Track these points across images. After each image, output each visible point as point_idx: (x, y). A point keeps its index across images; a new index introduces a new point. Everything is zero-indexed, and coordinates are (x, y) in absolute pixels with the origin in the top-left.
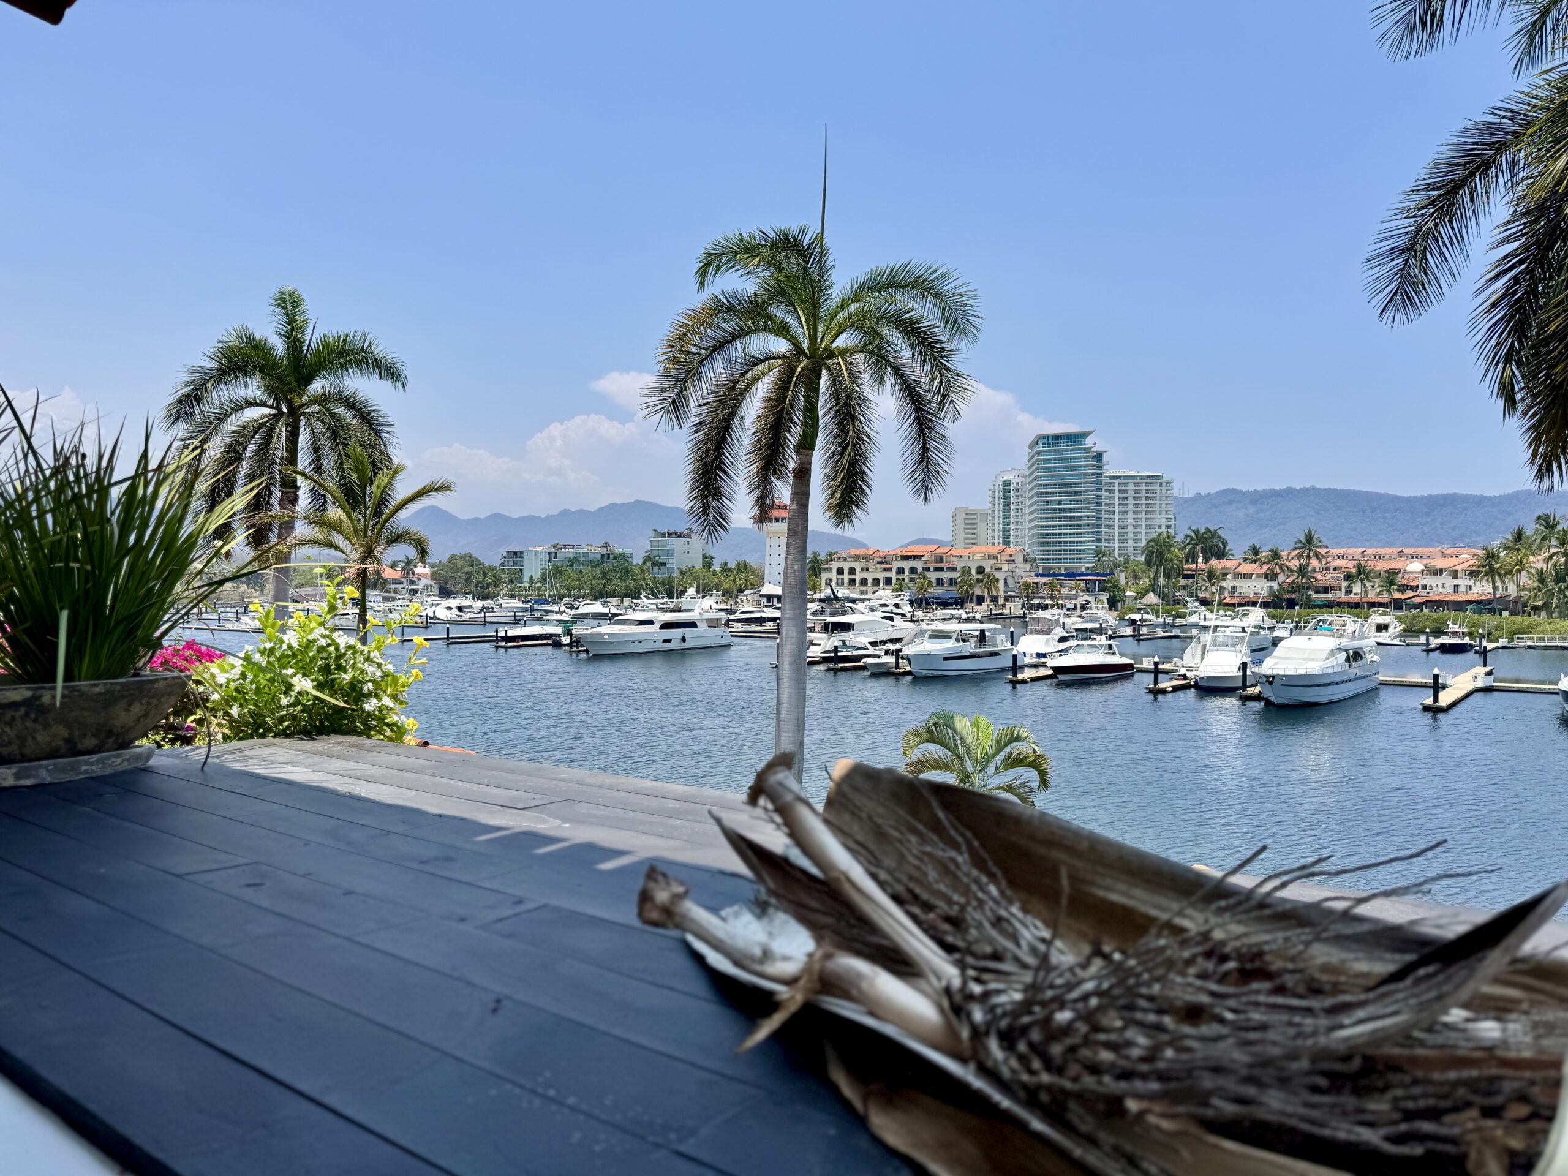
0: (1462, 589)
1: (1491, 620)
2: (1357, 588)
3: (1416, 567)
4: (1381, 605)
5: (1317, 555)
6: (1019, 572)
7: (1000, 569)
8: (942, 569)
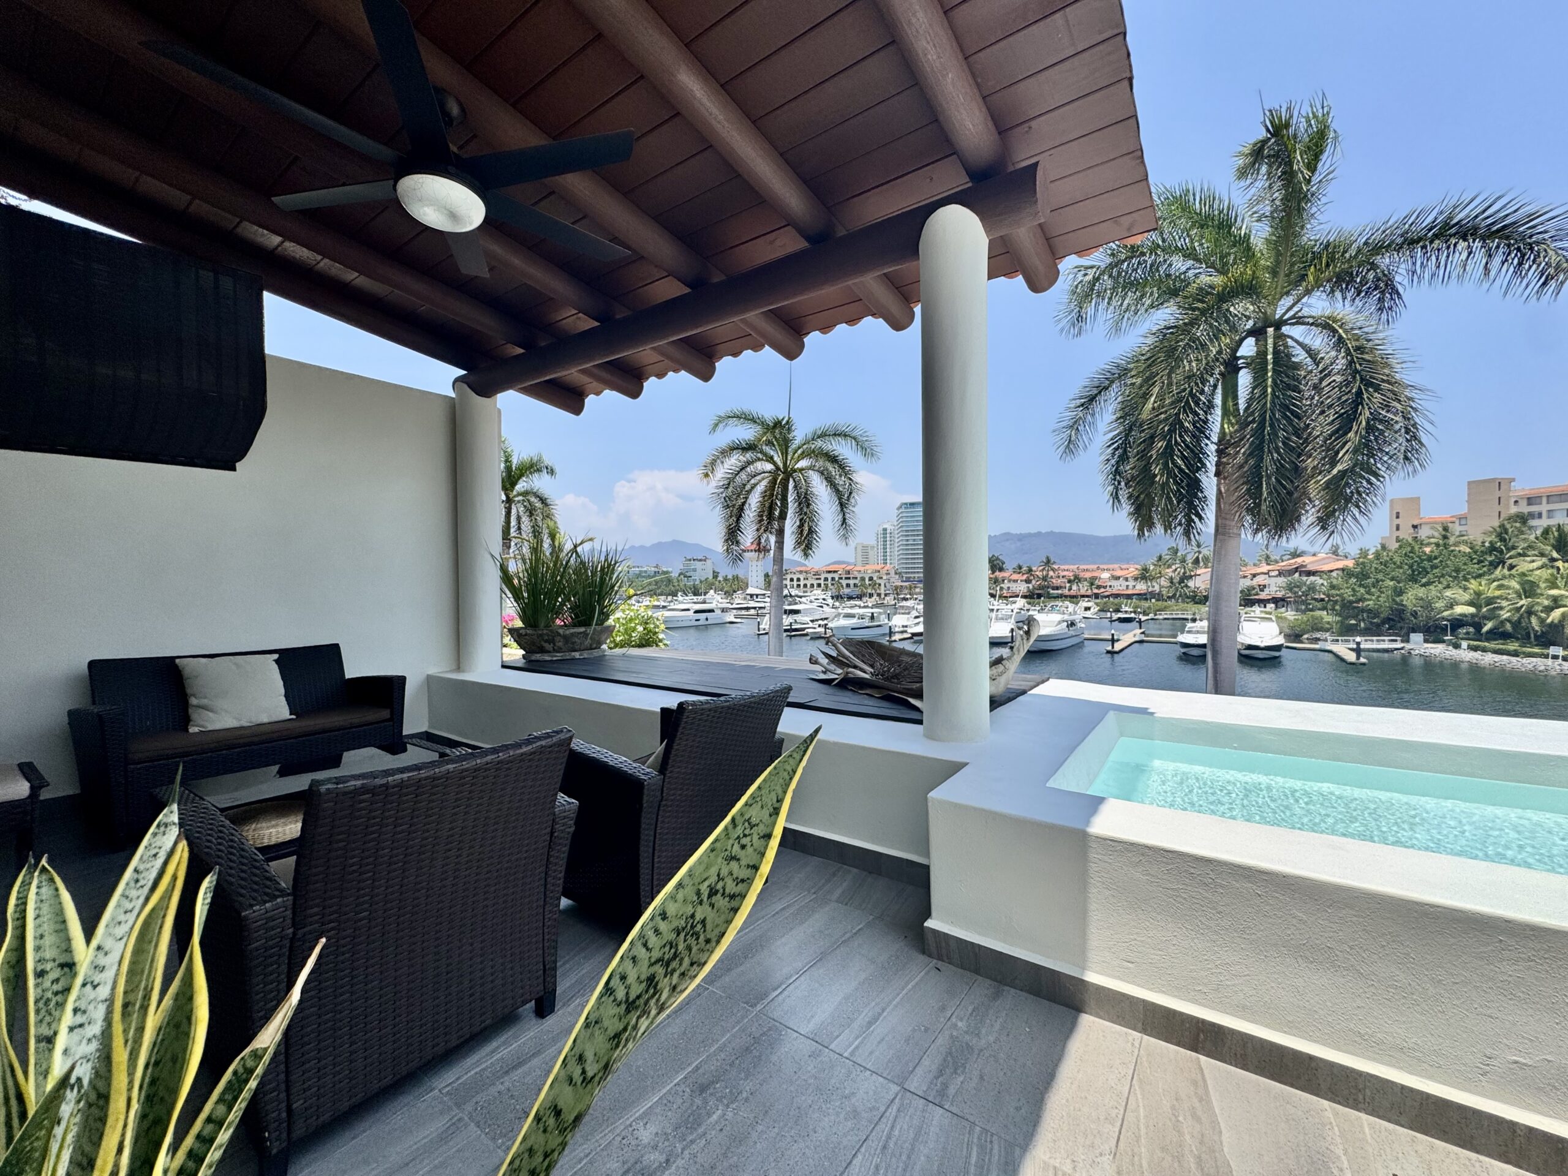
0: (1131, 587)
1: (1146, 604)
2: (1074, 587)
3: (1105, 575)
4: (1087, 596)
5: (1053, 570)
6: (892, 580)
7: (881, 578)
8: (849, 578)
